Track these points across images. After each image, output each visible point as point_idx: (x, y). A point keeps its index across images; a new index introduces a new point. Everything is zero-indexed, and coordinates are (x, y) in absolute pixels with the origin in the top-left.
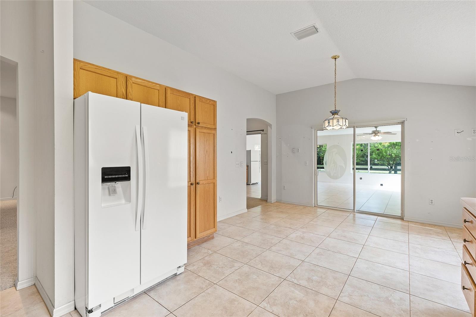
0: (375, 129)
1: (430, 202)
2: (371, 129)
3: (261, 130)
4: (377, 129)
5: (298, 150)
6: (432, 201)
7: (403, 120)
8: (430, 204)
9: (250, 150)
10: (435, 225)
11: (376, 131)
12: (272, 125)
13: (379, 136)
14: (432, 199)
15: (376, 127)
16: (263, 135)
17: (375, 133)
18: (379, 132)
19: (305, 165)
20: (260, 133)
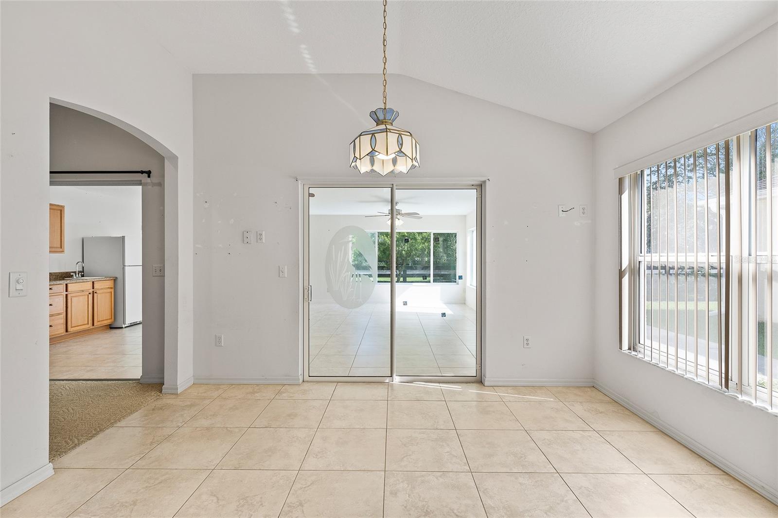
1: (525, 342)
3: (142, 172)
5: (261, 235)
6: (527, 340)
7: (483, 179)
8: (525, 346)
9: (123, 237)
10: (534, 388)
12: (177, 158)
13: (399, 219)
16: (150, 187)
18: (399, 212)
19: (279, 276)
20: (139, 183)
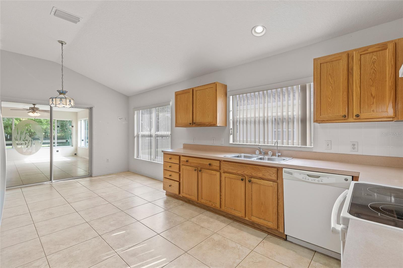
0: (33, 106)
2: (28, 106)
4: (35, 106)
7: (92, 106)
8: (107, 162)
10: (110, 174)
11: (34, 108)
13: (37, 113)
14: (108, 159)
15: (34, 105)
17: (34, 110)
18: (37, 109)
